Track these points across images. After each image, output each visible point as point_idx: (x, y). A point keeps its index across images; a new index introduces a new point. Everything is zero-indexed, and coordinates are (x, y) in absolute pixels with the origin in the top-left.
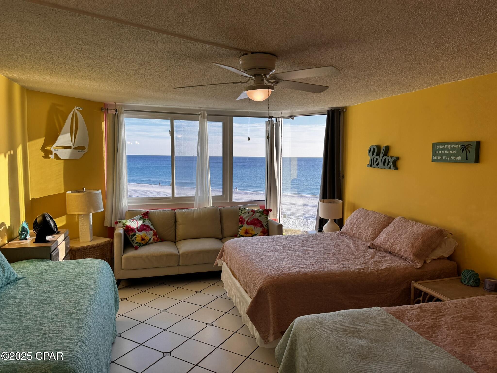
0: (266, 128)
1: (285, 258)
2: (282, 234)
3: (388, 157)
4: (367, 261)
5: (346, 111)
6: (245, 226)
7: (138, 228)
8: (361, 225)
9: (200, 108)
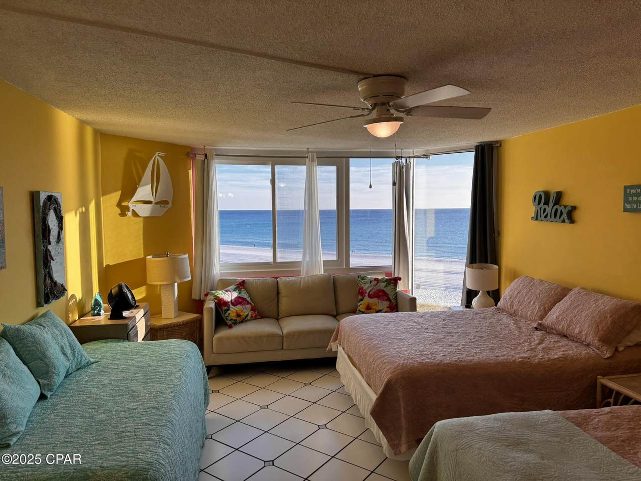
0: (393, 172)
1: (421, 342)
2: (416, 311)
3: (560, 206)
4: (533, 347)
5: (501, 145)
6: (367, 300)
7: (233, 301)
8: (524, 299)
9: (308, 149)
